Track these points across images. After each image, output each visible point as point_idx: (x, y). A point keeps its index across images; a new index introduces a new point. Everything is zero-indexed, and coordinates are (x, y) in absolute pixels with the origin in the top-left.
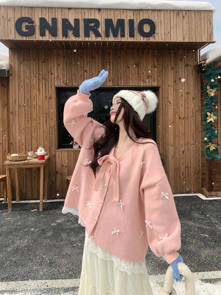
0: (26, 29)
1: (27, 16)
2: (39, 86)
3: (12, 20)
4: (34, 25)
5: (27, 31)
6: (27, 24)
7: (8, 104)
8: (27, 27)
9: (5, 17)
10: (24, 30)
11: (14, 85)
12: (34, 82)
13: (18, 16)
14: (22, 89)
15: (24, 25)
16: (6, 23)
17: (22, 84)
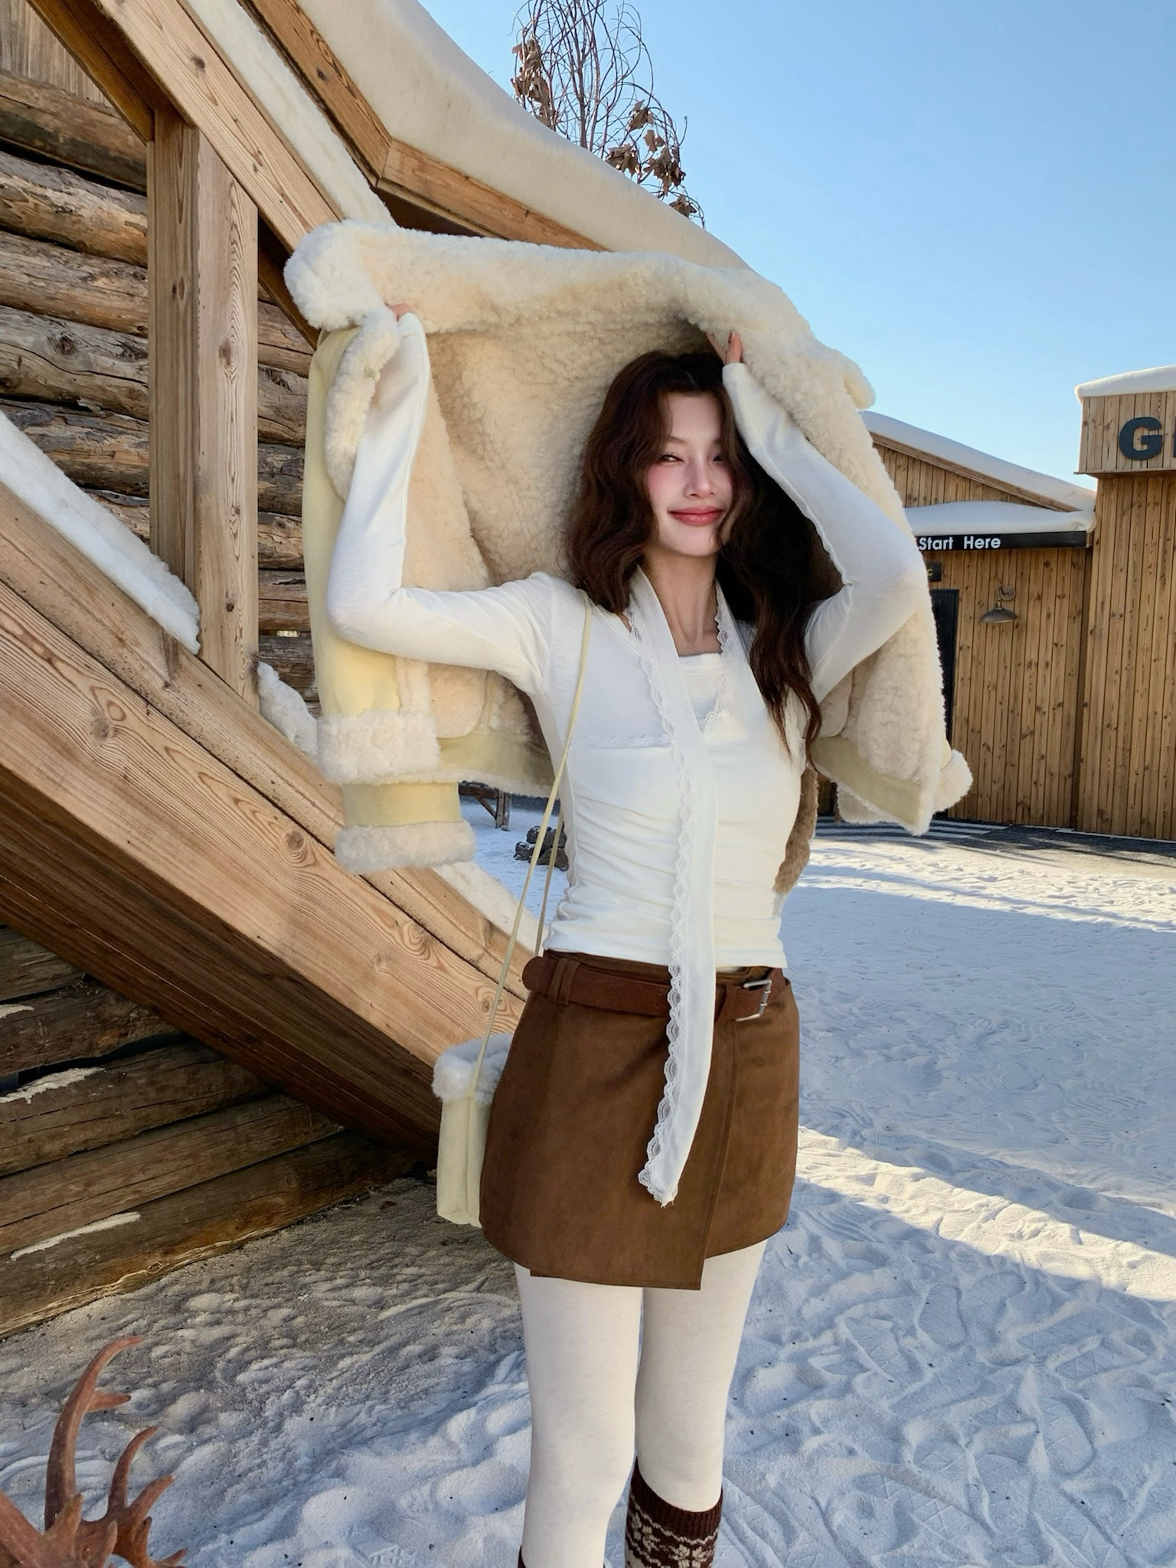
0: (1142, 443)
1: (1147, 415)
2: (1164, 568)
3: (1113, 426)
4: (1161, 432)
5: (1145, 447)
6: (1146, 433)
7: (1083, 612)
8: (1144, 440)
9: (1099, 421)
10: (1138, 446)
11: (1102, 564)
12: (1150, 559)
13: (1126, 418)
14: (1123, 575)
15: (1138, 434)
16: (1099, 436)
17: (1123, 564)
